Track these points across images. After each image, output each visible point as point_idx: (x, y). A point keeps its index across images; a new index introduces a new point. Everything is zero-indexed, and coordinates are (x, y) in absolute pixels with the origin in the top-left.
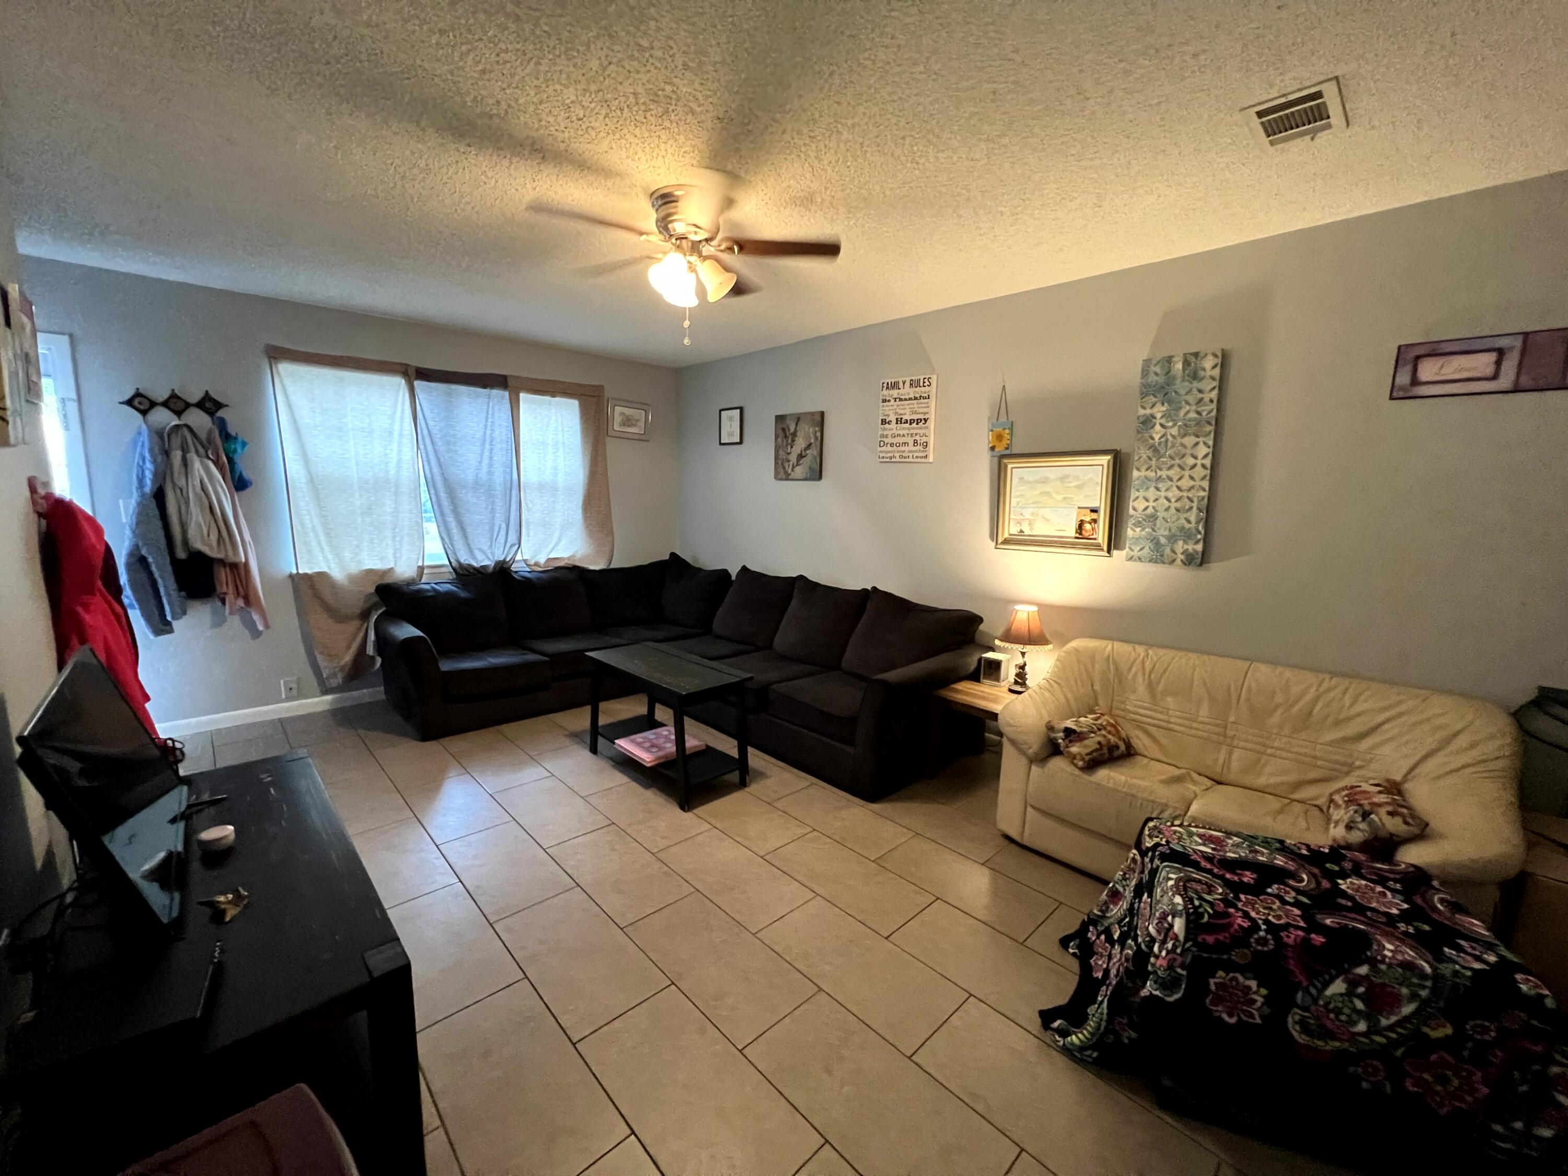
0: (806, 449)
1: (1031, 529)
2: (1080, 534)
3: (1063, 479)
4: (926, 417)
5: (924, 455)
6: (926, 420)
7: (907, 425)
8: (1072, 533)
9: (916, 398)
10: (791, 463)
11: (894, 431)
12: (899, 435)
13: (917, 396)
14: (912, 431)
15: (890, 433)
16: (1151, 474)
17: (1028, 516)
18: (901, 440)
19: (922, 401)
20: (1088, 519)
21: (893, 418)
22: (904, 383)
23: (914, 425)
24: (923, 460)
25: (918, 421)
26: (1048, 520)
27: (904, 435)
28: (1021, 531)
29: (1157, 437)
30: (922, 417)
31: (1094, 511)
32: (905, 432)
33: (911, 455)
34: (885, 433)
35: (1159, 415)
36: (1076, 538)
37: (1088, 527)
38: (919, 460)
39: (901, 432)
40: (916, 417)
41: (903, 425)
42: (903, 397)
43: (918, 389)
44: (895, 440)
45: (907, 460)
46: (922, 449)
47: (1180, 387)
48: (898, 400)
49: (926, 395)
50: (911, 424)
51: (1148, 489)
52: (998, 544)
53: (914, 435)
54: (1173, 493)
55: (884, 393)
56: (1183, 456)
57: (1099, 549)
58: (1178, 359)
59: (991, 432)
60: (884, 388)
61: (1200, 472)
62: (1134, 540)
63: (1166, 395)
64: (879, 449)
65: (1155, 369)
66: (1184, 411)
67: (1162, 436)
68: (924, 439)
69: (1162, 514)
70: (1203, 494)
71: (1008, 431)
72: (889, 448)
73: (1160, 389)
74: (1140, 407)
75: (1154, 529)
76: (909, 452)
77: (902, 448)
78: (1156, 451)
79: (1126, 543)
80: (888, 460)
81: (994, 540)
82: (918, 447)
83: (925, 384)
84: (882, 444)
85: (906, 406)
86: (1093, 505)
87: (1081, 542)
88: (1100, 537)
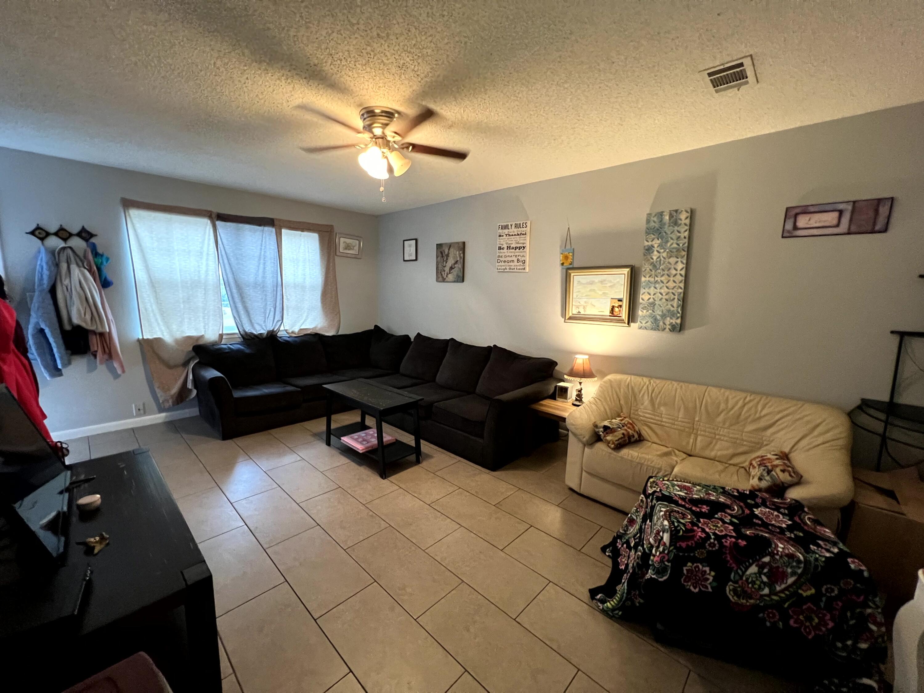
0: (455, 264)
1: (585, 311)
2: (612, 313)
3: (602, 282)
4: (524, 245)
5: (523, 268)
6: (524, 248)
7: (513, 250)
8: (608, 313)
9: (518, 235)
10: (446, 272)
11: (506, 254)
12: (509, 256)
13: (519, 233)
14: (516, 254)
15: (503, 255)
16: (652, 280)
17: (582, 303)
18: (510, 259)
19: (522, 236)
20: (617, 305)
21: (505, 246)
22: (511, 226)
23: (517, 250)
24: (523, 271)
25: (520, 248)
26: (594, 306)
27: (511, 256)
28: (579, 312)
29: (655, 258)
30: (522, 245)
31: (620, 300)
32: (513, 254)
33: (515, 268)
34: (501, 255)
35: (656, 246)
36: (610, 316)
37: (616, 309)
38: (520, 271)
39: (510, 254)
40: (518, 245)
41: (511, 250)
42: (511, 234)
43: (520, 229)
44: (506, 259)
45: (513, 271)
46: (522, 264)
47: (667, 229)
48: (508, 235)
49: (524, 233)
50: (515, 250)
51: (650, 288)
52: (566, 320)
53: (517, 256)
54: (664, 290)
55: (499, 231)
56: (670, 269)
57: (623, 322)
58: (666, 214)
59: (562, 255)
60: (500, 229)
61: (679, 278)
62: (643, 317)
63: (660, 234)
64: (497, 264)
65: (654, 219)
66: (670, 243)
67: (658, 258)
68: (523, 259)
69: (658, 302)
70: (681, 290)
71: (571, 254)
72: (503, 264)
73: (656, 231)
74: (645, 241)
75: (654, 311)
76: (514, 266)
77: (511, 264)
78: (655, 266)
79: (638, 319)
80: (503, 271)
81: (564, 317)
82: (520, 263)
83: (523, 226)
84: (499, 261)
85: (512, 239)
86: (620, 297)
87: (613, 319)
88: (623, 315)
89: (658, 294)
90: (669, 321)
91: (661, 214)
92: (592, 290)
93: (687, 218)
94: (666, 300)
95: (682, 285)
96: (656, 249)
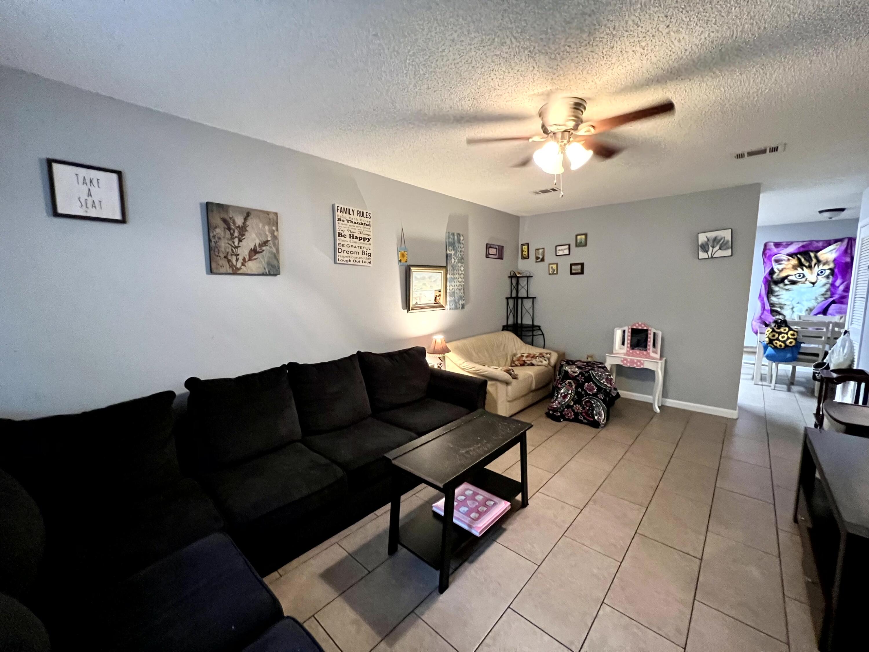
0: (261, 245)
1: (420, 301)
2: (436, 301)
3: (430, 278)
4: (369, 237)
5: (369, 261)
6: (369, 240)
7: (357, 240)
9: (362, 224)
10: (241, 258)
11: (349, 243)
12: (352, 246)
13: (363, 222)
14: (361, 245)
15: (346, 243)
16: (453, 276)
17: (418, 295)
18: (354, 250)
19: (366, 226)
20: (438, 295)
21: (347, 233)
22: (353, 211)
23: (362, 241)
24: (369, 265)
25: (365, 239)
26: (426, 297)
27: (355, 247)
28: (417, 303)
29: (453, 262)
30: (367, 237)
32: (357, 245)
33: (361, 260)
34: (342, 243)
35: (453, 254)
36: (435, 303)
37: (438, 298)
38: (366, 264)
39: (354, 245)
40: (363, 236)
41: (354, 240)
42: (353, 221)
43: (363, 218)
44: (350, 249)
45: (359, 264)
46: (368, 258)
47: (457, 245)
48: (350, 222)
49: (368, 223)
50: (360, 240)
51: (452, 282)
52: (409, 310)
53: (362, 248)
54: (458, 284)
55: (338, 214)
56: (459, 270)
57: (442, 307)
58: (455, 235)
59: (399, 253)
60: (339, 211)
61: (462, 276)
62: (450, 302)
63: (454, 247)
64: (338, 254)
65: (451, 237)
66: (458, 254)
67: (454, 262)
68: (368, 251)
69: (456, 291)
70: (463, 283)
71: (406, 253)
72: (346, 254)
73: (452, 244)
74: (448, 251)
75: (455, 297)
76: (359, 258)
77: (355, 255)
78: (453, 268)
79: (448, 303)
80: (345, 262)
81: (407, 309)
82: (365, 256)
83: (367, 216)
84: (340, 251)
85: (355, 228)
86: (439, 289)
87: (437, 305)
88: (442, 302)
89: (456, 286)
90: (461, 302)
91: (453, 234)
92: (424, 284)
93: (463, 240)
94: (459, 290)
95: (464, 280)
96: (453, 256)
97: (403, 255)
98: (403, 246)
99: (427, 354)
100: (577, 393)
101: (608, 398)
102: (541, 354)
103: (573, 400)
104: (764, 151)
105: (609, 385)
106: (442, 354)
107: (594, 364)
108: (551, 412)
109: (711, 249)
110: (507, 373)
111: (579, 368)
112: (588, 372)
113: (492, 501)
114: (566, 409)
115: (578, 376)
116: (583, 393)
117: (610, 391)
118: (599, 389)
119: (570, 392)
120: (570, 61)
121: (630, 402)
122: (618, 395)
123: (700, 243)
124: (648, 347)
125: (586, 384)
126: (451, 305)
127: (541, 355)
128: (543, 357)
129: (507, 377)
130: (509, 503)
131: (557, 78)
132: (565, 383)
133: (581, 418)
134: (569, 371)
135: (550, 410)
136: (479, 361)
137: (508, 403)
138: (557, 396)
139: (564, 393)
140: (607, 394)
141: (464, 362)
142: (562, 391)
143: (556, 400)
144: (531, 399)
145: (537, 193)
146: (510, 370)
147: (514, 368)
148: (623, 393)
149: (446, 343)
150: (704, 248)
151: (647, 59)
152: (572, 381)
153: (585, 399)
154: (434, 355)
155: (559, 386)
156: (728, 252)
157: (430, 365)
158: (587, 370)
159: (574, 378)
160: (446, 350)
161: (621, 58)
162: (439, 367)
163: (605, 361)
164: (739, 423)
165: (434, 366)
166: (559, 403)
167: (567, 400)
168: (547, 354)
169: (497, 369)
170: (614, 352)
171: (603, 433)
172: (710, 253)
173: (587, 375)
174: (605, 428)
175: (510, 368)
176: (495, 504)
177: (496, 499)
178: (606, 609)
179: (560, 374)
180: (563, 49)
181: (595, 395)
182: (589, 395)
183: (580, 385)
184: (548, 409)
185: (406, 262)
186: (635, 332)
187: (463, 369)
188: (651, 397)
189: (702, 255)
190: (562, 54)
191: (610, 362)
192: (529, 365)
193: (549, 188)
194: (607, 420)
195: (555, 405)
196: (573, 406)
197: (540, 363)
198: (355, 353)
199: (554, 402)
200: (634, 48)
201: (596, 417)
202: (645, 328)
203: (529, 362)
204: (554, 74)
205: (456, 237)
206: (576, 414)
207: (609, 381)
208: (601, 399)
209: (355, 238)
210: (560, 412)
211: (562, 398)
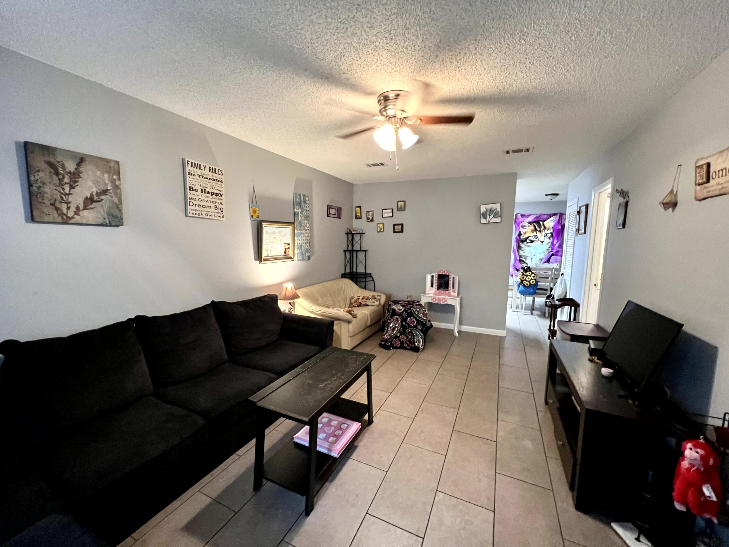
0: (98, 194)
1: (271, 254)
2: (285, 253)
3: (280, 232)
4: (221, 193)
5: (222, 215)
6: (221, 195)
7: (209, 195)
8: (284, 254)
9: (214, 180)
10: (73, 205)
11: (200, 197)
12: (204, 200)
13: (215, 178)
14: (213, 200)
15: (197, 198)
16: (300, 232)
17: (269, 248)
18: (206, 204)
19: (218, 182)
20: (287, 248)
21: (198, 188)
22: (205, 167)
23: (214, 196)
24: (221, 219)
25: (217, 195)
26: (276, 249)
27: (207, 201)
28: (268, 255)
30: (219, 192)
32: (209, 199)
33: (213, 214)
34: (193, 197)
35: (300, 212)
36: (284, 255)
37: (287, 250)
38: (219, 218)
39: (206, 199)
40: (215, 191)
41: (206, 195)
42: (205, 176)
43: (214, 174)
44: (202, 203)
45: (211, 217)
46: (221, 212)
47: (303, 204)
48: (201, 177)
49: (221, 180)
50: (212, 195)
51: (299, 237)
52: (261, 262)
53: (215, 202)
54: (304, 238)
55: (189, 168)
56: (305, 226)
57: (291, 258)
58: (302, 195)
59: (251, 209)
60: (190, 165)
61: (308, 232)
62: (298, 254)
63: (300, 206)
64: (189, 207)
65: (298, 197)
66: (304, 212)
67: (301, 219)
68: (221, 206)
69: (303, 245)
70: (309, 238)
71: (257, 209)
72: (197, 208)
73: (299, 204)
74: (295, 209)
75: (302, 250)
76: (212, 212)
77: (208, 210)
78: (300, 224)
79: (296, 255)
80: (197, 216)
81: (258, 260)
82: (218, 210)
83: (219, 173)
84: (191, 204)
85: (207, 183)
86: (288, 242)
87: (286, 257)
88: (291, 254)
89: (303, 240)
90: (307, 254)
91: (300, 195)
92: (275, 238)
93: (308, 200)
94: (306, 243)
95: (309, 235)
96: (300, 214)
97: (254, 212)
98: (254, 203)
99: (279, 301)
100: (402, 326)
101: (424, 329)
102: (373, 296)
103: (399, 332)
104: (521, 151)
105: (425, 319)
106: (292, 300)
107: (413, 302)
108: (383, 343)
109: (488, 216)
110: (349, 313)
111: (403, 306)
112: (409, 309)
113: (345, 424)
114: (394, 340)
115: (402, 313)
116: (407, 325)
117: (426, 323)
118: (418, 322)
119: (397, 326)
120: (406, 61)
121: (439, 330)
122: (431, 326)
123: (481, 212)
124: (449, 288)
125: (409, 318)
126: (299, 257)
127: (374, 298)
128: (375, 298)
129: (349, 316)
130: (360, 424)
131: (395, 73)
132: (393, 318)
133: (405, 345)
134: (396, 309)
135: (382, 341)
136: (324, 304)
137: (350, 338)
138: (388, 329)
139: (393, 326)
140: (424, 325)
141: (312, 306)
142: (391, 325)
143: (387, 332)
144: (367, 333)
145: (369, 166)
146: (350, 311)
147: (353, 309)
148: (435, 324)
149: (296, 289)
150: (484, 215)
151: (460, 70)
152: (398, 317)
153: (408, 330)
154: (285, 301)
155: (389, 321)
156: (499, 220)
157: (282, 310)
158: (409, 307)
159: (400, 315)
160: (296, 297)
161: (442, 66)
162: (289, 311)
163: (420, 300)
164: (507, 340)
165: (285, 311)
166: (389, 335)
167: (394, 332)
168: (378, 296)
169: (340, 310)
170: (427, 292)
171: (422, 355)
172: (488, 219)
173: (409, 311)
174: (423, 351)
175: (351, 309)
176: (349, 426)
177: (349, 422)
178: (440, 495)
179: (388, 311)
180: (401, 49)
181: (415, 327)
182: (411, 327)
183: (404, 320)
184: (381, 340)
185: (258, 217)
186: (440, 277)
187: (311, 312)
188: (452, 325)
189: (483, 221)
190: (400, 53)
191: (424, 301)
192: (364, 305)
193: (378, 162)
194: (424, 345)
195: (386, 337)
196: (399, 337)
197: (373, 304)
198: (209, 303)
199: (385, 334)
200: (451, 60)
201: (416, 344)
202: (447, 274)
203: (364, 303)
204: (393, 69)
205: (302, 198)
206: (402, 343)
207: (425, 315)
208: (419, 329)
209: (207, 193)
210: (390, 342)
211: (391, 331)
